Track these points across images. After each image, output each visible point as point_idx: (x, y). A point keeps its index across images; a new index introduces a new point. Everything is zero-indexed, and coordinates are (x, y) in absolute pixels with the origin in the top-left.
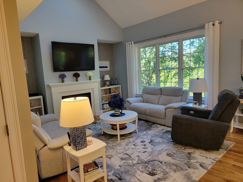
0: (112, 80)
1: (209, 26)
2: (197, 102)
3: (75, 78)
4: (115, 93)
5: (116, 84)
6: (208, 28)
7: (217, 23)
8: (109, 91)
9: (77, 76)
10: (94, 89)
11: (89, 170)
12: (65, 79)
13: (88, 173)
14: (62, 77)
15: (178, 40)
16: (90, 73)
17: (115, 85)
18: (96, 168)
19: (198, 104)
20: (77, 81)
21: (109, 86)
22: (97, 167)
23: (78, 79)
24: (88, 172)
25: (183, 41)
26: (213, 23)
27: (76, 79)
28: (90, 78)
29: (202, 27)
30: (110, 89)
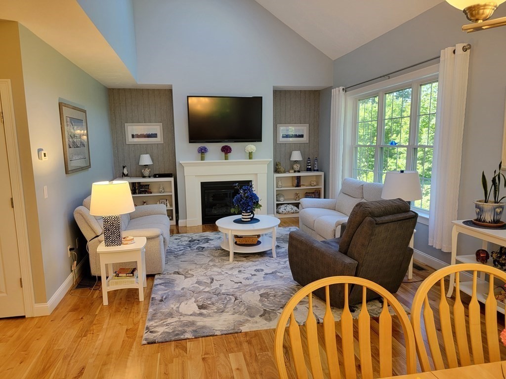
0: (309, 162)
3: (223, 154)
4: (312, 186)
5: (316, 169)
7: (459, 48)
8: (296, 181)
9: (226, 150)
10: (258, 174)
11: (120, 275)
12: (207, 155)
13: (118, 278)
14: (203, 151)
16: (251, 147)
17: (314, 170)
18: (130, 275)
20: (226, 158)
21: (299, 171)
22: (132, 275)
23: (228, 156)
24: (118, 276)
25: (421, 85)
26: (454, 48)
27: (225, 156)
28: (250, 156)
30: (299, 178)
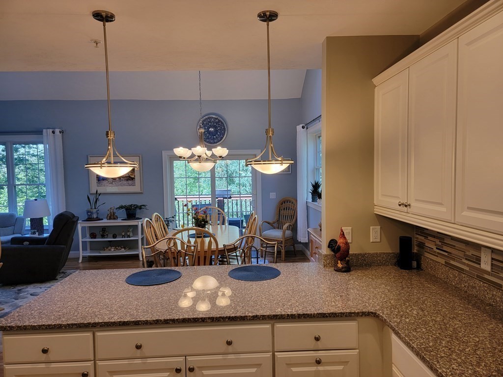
1: (47, 132)
2: (36, 231)
6: (47, 135)
7: (57, 131)
15: (6, 143)
19: (37, 233)
26: (53, 130)
29: (40, 132)
